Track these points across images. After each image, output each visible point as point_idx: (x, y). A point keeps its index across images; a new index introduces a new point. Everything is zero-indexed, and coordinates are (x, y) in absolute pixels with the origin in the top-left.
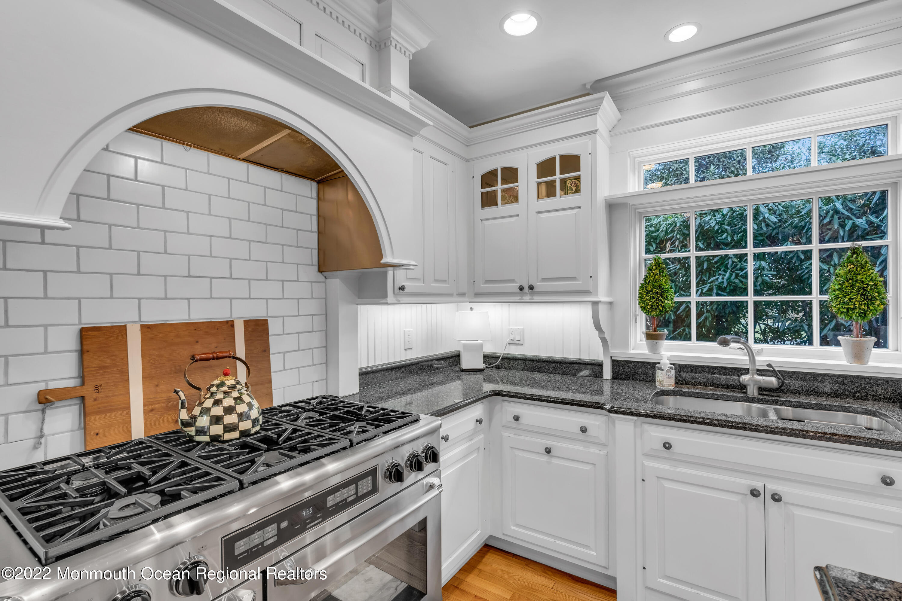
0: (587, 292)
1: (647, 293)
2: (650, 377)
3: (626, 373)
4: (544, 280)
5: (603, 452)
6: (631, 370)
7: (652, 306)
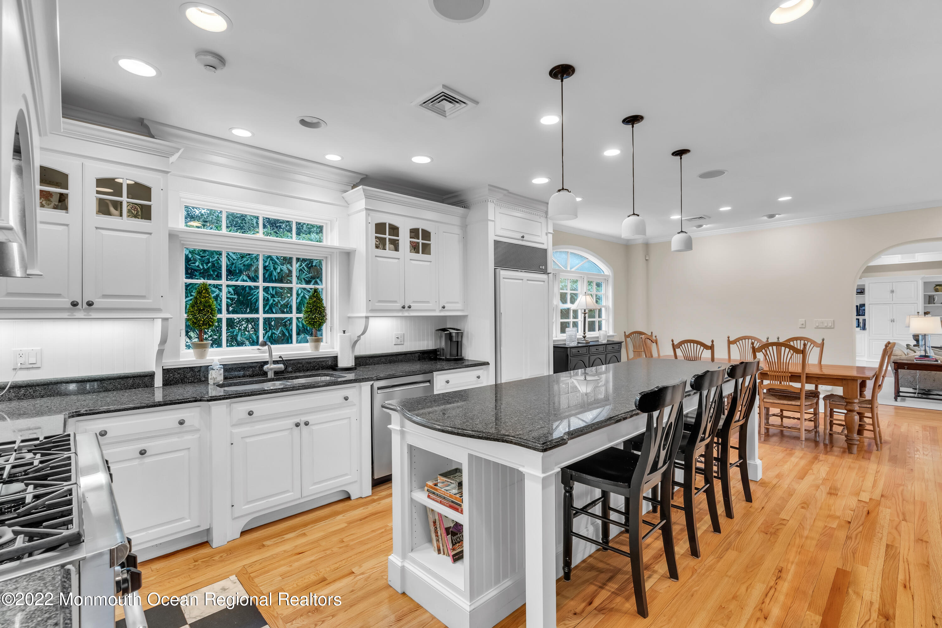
0: (159, 310)
1: (199, 311)
2: (197, 378)
3: (176, 378)
4: (105, 296)
5: (196, 436)
6: (181, 376)
7: (203, 321)
